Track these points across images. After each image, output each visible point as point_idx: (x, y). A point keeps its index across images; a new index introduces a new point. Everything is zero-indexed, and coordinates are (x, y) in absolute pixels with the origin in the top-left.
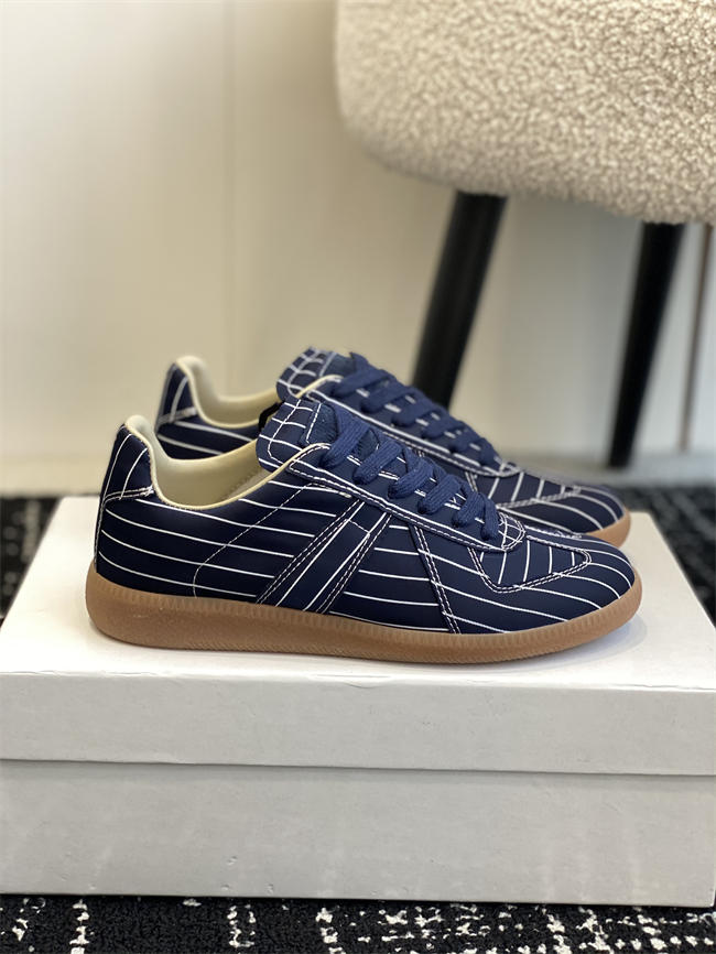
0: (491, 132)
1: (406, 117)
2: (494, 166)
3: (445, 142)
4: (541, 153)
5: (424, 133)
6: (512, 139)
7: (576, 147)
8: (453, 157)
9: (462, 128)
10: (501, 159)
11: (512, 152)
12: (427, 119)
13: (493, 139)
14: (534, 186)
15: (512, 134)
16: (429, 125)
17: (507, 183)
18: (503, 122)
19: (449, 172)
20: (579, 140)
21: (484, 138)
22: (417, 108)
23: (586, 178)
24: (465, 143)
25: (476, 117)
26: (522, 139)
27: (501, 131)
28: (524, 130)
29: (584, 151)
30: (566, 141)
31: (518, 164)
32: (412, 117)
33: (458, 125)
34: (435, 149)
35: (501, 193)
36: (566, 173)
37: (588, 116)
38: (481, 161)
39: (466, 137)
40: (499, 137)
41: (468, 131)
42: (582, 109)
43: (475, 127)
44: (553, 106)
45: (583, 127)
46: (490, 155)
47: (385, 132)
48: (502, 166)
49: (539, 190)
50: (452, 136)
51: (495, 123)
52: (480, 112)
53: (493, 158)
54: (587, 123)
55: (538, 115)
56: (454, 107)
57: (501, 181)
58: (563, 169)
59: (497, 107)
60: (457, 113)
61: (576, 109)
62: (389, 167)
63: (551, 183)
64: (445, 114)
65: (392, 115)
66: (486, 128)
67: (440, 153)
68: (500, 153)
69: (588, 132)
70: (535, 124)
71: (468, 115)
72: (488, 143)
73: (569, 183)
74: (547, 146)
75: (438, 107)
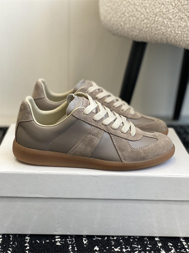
0: (144, 23)
1: (120, 20)
2: (145, 33)
3: (131, 27)
4: (159, 29)
5: (125, 24)
6: (150, 25)
7: (169, 27)
8: (133, 31)
9: (136, 23)
10: (147, 31)
11: (150, 29)
12: (126, 20)
13: (145, 25)
14: (156, 39)
15: (150, 24)
16: (126, 22)
17: (149, 38)
18: (148, 21)
19: (132, 35)
20: (170, 26)
21: (142, 25)
22: (123, 17)
23: (172, 36)
24: (137, 27)
25: (140, 19)
26: (153, 25)
27: (147, 24)
28: (154, 23)
29: (171, 29)
30: (166, 26)
31: (152, 33)
32: (122, 20)
33: (135, 21)
34: (128, 29)
35: (147, 41)
36: (166, 35)
37: (172, 19)
38: (141, 32)
39: (137, 25)
40: (147, 25)
41: (138, 24)
42: (171, 17)
43: (140, 22)
44: (162, 16)
45: (171, 22)
46: (144, 30)
47: (113, 24)
48: (147, 33)
49: (158, 40)
50: (133, 25)
51: (145, 21)
52: (141, 18)
53: (145, 31)
54: (172, 21)
55: (158, 18)
56: (134, 16)
57: (147, 38)
58: (165, 34)
59: (146, 16)
60: (134, 18)
61: (169, 17)
62: (114, 34)
63: (161, 38)
64: (131, 18)
65: (116, 19)
66: (143, 22)
67: (129, 30)
68: (147, 30)
69: (172, 23)
70: (157, 21)
71: (138, 19)
72: (143, 27)
73: (167, 38)
74: (160, 28)
75: (129, 17)
